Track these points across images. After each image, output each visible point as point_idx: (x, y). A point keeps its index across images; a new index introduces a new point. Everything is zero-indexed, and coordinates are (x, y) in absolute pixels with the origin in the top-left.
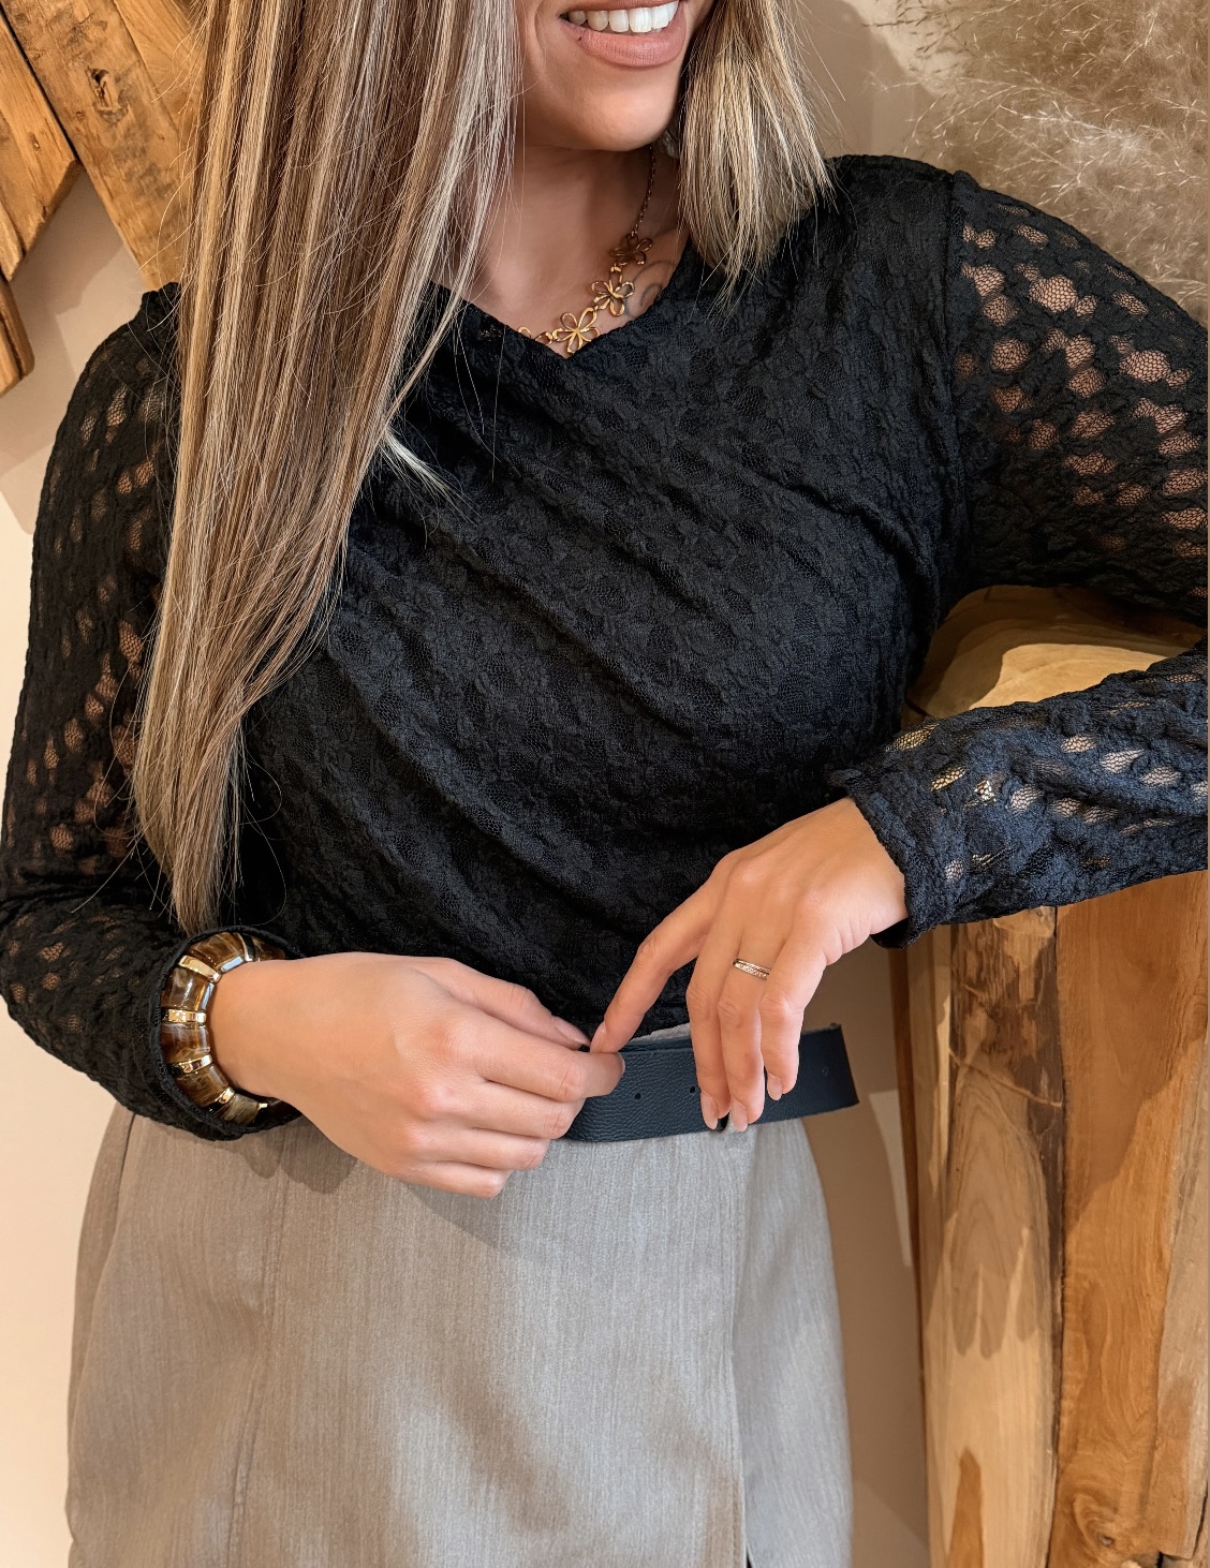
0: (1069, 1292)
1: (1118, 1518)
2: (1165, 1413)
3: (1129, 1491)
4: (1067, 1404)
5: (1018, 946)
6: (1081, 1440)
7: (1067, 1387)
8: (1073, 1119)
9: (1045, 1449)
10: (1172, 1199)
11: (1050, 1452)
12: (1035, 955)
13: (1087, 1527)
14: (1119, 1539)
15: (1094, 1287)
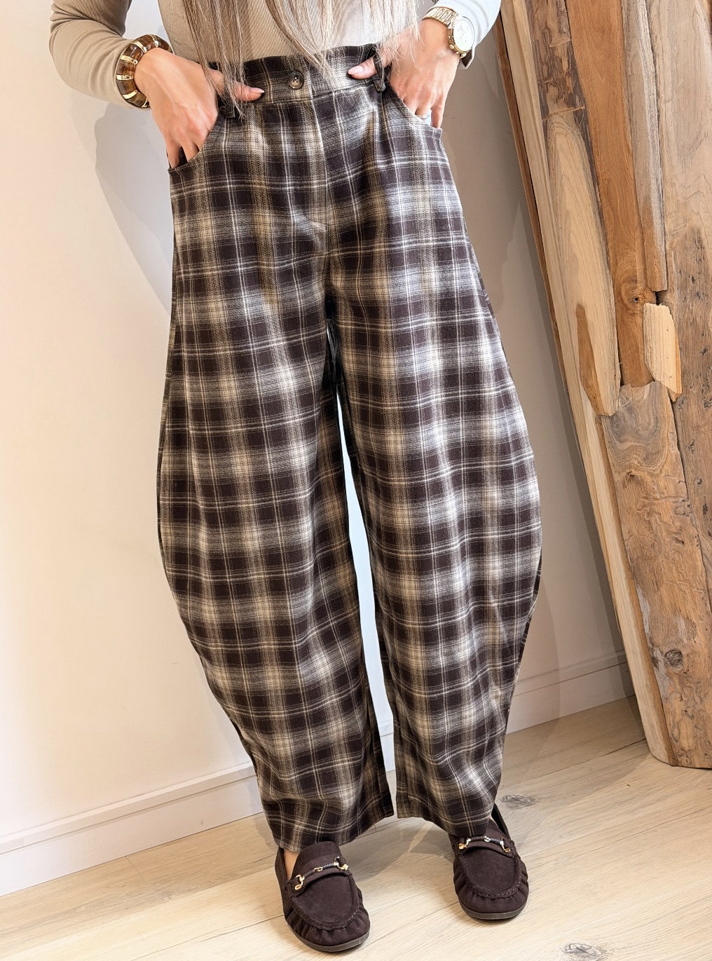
0: (601, 190)
1: (639, 285)
2: (643, 220)
3: (639, 268)
4: (609, 245)
5: (559, 50)
6: (618, 258)
7: (610, 236)
8: (589, 110)
9: (606, 271)
10: (627, 120)
11: (608, 272)
12: (566, 51)
13: (628, 300)
14: (640, 296)
15: (609, 181)
